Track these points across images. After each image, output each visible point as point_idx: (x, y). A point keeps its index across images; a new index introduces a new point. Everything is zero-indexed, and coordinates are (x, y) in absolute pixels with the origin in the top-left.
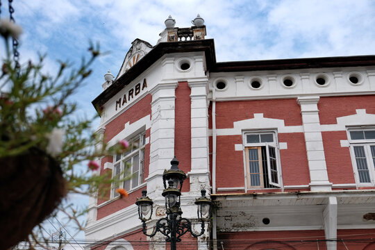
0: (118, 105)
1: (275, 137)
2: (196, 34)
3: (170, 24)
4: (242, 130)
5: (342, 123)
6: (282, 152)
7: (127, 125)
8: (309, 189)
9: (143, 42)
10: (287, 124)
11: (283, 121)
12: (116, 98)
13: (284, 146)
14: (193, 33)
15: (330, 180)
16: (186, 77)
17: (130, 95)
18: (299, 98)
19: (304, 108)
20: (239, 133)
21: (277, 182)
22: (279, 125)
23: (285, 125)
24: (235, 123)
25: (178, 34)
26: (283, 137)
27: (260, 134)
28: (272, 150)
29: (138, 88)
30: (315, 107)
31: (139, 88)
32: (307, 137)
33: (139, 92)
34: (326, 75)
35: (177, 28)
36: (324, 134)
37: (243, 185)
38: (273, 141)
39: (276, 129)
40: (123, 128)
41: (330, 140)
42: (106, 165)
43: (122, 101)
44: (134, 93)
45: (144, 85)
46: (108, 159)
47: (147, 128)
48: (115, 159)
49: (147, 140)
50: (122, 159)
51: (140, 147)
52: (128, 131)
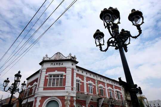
3: (70, 54)
5: (89, 82)
9: (61, 54)
13: (81, 84)
17: (56, 64)
18: (84, 76)
30: (86, 78)
32: (84, 83)
39: (80, 80)
40: (54, 71)
41: (87, 84)
42: (47, 78)
43: (53, 64)
44: (58, 64)
45: (62, 64)
46: (48, 76)
47: (64, 74)
48: (49, 77)
49: (64, 77)
50: (52, 78)
51: (60, 77)
52: (56, 72)
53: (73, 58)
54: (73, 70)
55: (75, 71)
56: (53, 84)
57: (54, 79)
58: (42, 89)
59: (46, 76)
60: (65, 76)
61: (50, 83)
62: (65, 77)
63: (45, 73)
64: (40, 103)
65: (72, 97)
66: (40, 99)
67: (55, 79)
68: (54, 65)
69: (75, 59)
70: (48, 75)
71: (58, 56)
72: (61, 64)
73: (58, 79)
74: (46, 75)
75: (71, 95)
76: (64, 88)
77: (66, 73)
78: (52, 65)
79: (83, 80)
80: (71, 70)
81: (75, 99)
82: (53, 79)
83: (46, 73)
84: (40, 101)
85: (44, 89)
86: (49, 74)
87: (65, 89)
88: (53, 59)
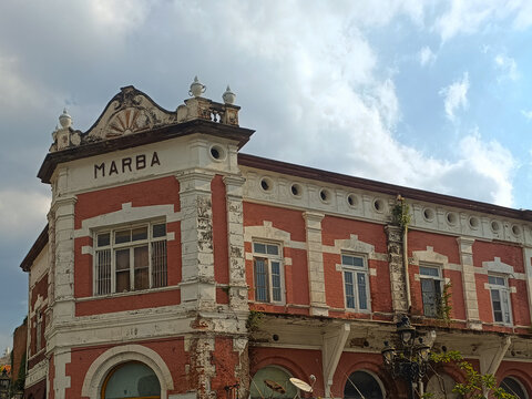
1: (280, 250)
4: (252, 237)
6: (286, 268)
7: (127, 206)
11: (289, 234)
17: (124, 165)
18: (306, 212)
19: (310, 224)
20: (249, 240)
21: (280, 300)
22: (285, 237)
23: (292, 239)
24: (246, 227)
26: (288, 252)
27: (266, 244)
28: (276, 265)
29: (141, 160)
30: (318, 225)
31: (144, 161)
32: (310, 255)
33: (144, 167)
36: (325, 255)
38: (276, 254)
39: (282, 242)
40: (119, 208)
41: (330, 260)
42: (85, 250)
43: (108, 168)
44: (133, 165)
45: (155, 161)
46: (89, 241)
47: (169, 220)
48: (96, 243)
49: (170, 236)
50: (113, 246)
51: (150, 239)
52: (128, 214)
53: (217, 108)
54: (219, 183)
55: (231, 190)
56: (123, 277)
57: (123, 253)
58: (70, 308)
59: (79, 243)
60: (176, 227)
61: (104, 274)
62: (178, 236)
63: (70, 222)
64: (69, 378)
65: (224, 339)
66: (68, 358)
67: (127, 251)
68: (114, 170)
69: (230, 115)
70: (88, 233)
71: (128, 115)
72: (149, 160)
73: (141, 250)
74: (79, 234)
75: (218, 329)
76: (175, 298)
77: (177, 209)
78: (100, 172)
79: (303, 239)
80: (206, 186)
81: (241, 345)
82: (119, 252)
83: (78, 226)
84: (69, 370)
85: (81, 310)
86: (92, 230)
87: (184, 297)
88: (101, 134)
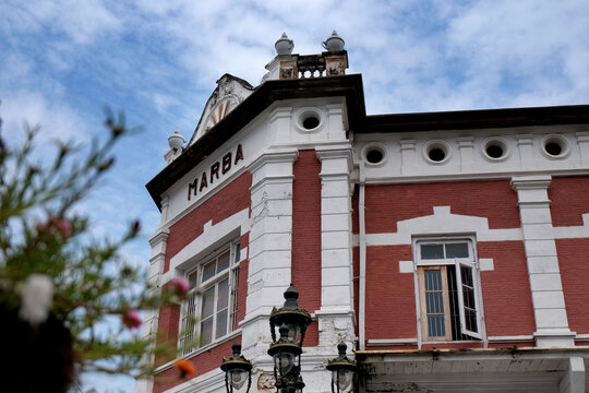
0: (193, 191)
1: (472, 249)
2: (330, 65)
3: (284, 47)
4: (413, 237)
6: (484, 275)
7: (208, 226)
8: (533, 342)
9: (237, 79)
10: (492, 226)
11: (486, 219)
12: (188, 179)
13: (487, 264)
14: (324, 64)
15: (571, 327)
16: (313, 141)
17: (213, 173)
18: (514, 179)
19: (523, 196)
20: (407, 241)
21: (475, 330)
22: (479, 227)
23: (491, 227)
24: (399, 223)
25: (298, 65)
26: (485, 249)
27: (444, 243)
28: (466, 271)
29: (228, 160)
30: (543, 196)
32: (529, 248)
33: (229, 168)
34: (563, 137)
35: (298, 55)
36: (560, 243)
37: (414, 334)
38: (467, 256)
39: (474, 234)
40: (200, 231)
41: (571, 251)
43: (199, 184)
44: (220, 170)
45: (239, 156)
47: (243, 233)
49: (244, 254)
51: (232, 266)
52: (208, 236)
63: (159, 265)
68: (203, 185)
70: (173, 275)
72: (234, 157)
73: (223, 285)
74: (167, 278)
86: (180, 268)
